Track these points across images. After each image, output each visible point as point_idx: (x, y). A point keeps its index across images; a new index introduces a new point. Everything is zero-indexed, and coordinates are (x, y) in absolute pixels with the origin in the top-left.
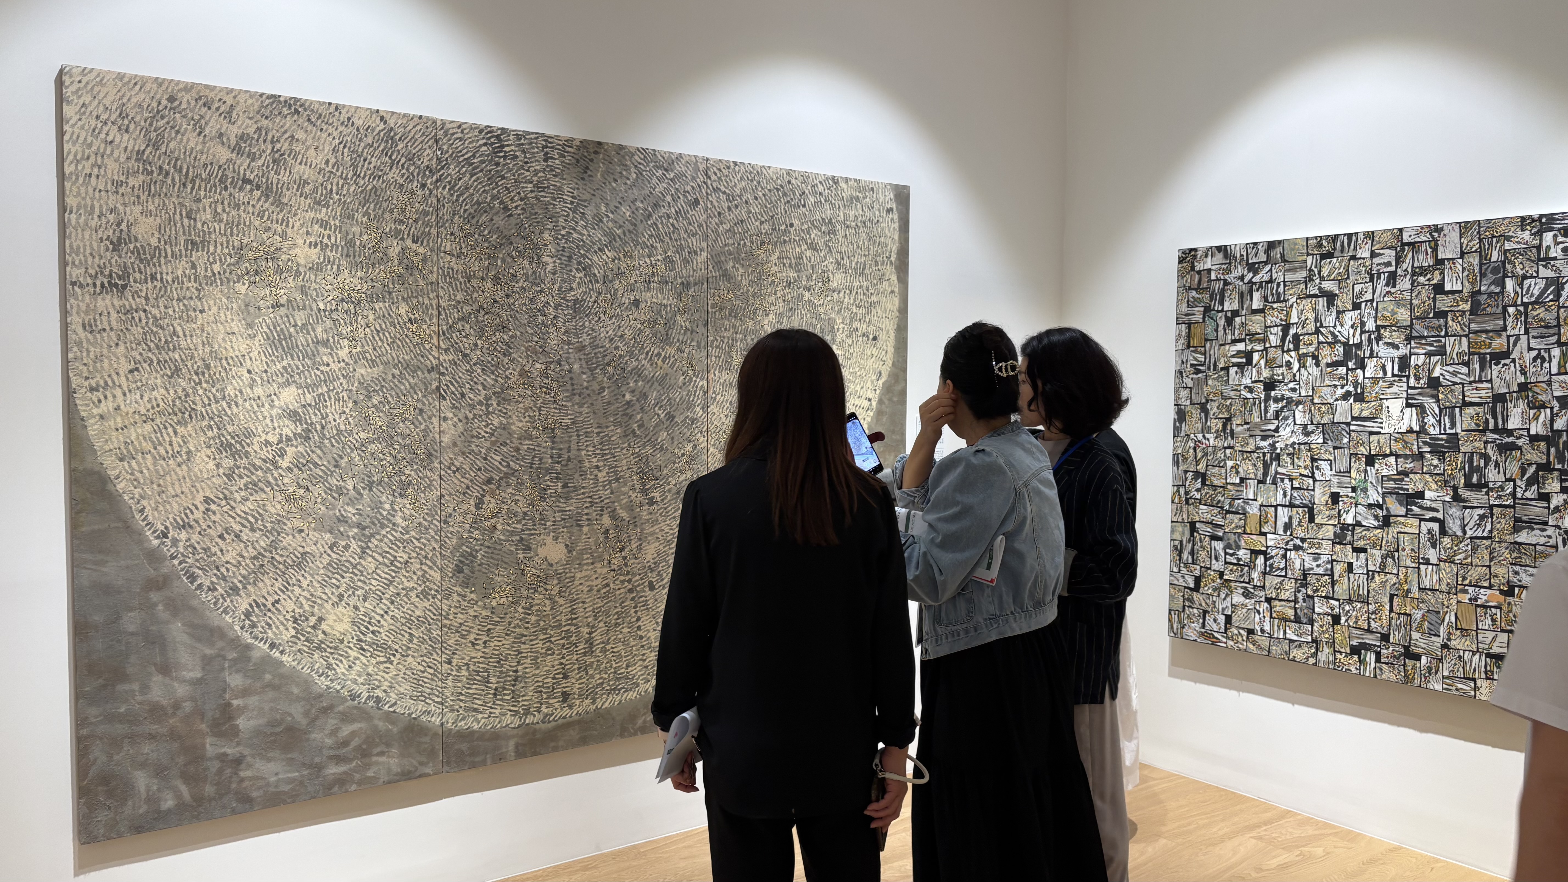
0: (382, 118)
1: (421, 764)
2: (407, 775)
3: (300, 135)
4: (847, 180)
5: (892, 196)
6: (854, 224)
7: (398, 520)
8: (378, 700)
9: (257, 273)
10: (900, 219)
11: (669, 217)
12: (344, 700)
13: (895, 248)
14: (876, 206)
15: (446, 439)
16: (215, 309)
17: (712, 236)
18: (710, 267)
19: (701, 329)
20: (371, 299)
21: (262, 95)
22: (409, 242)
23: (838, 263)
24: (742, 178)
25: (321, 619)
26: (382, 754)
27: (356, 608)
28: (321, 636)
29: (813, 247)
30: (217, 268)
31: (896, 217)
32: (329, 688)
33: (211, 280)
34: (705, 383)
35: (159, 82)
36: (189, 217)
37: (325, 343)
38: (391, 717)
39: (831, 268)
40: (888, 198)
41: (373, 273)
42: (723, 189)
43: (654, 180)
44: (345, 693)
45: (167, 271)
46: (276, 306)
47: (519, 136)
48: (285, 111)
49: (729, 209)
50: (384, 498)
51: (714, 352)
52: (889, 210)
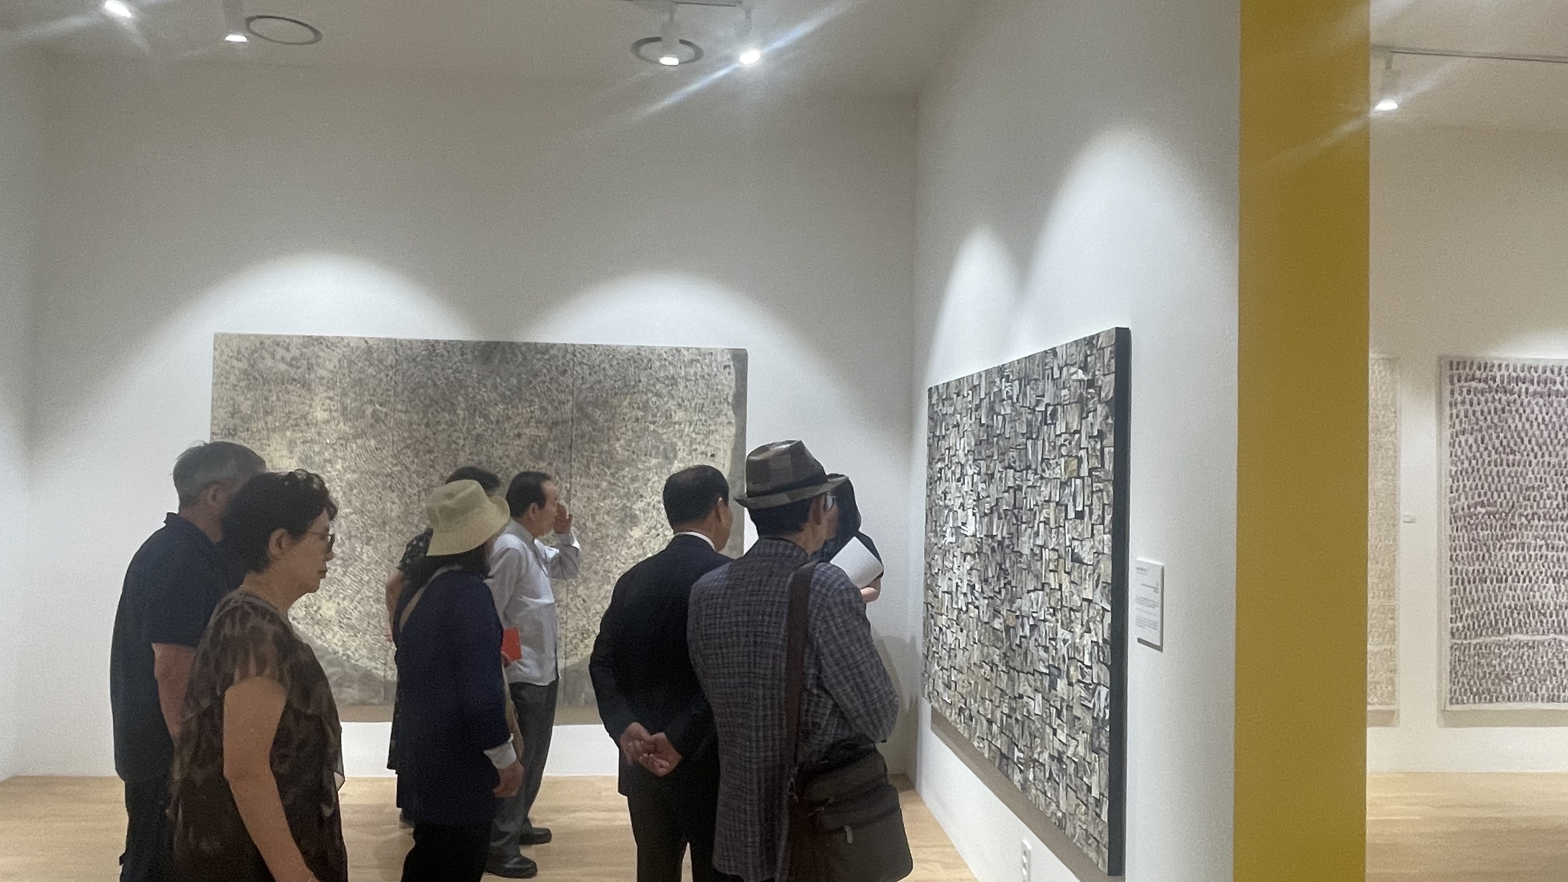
0: (366, 342)
1: (372, 697)
2: (363, 703)
3: (322, 354)
4: (688, 349)
5: (729, 356)
6: (693, 378)
7: (365, 557)
8: (348, 656)
9: (296, 425)
10: (737, 372)
11: (544, 382)
12: (330, 653)
13: (731, 393)
14: (714, 365)
15: (393, 514)
16: (275, 444)
17: (576, 392)
18: (575, 411)
19: (566, 450)
20: (355, 437)
21: (304, 336)
22: (378, 406)
23: (679, 405)
24: (601, 354)
25: (319, 608)
26: (349, 687)
27: (339, 604)
28: (319, 617)
29: (658, 395)
30: (277, 424)
31: (733, 371)
32: (322, 645)
33: (274, 431)
34: (568, 485)
35: (256, 336)
36: (266, 399)
37: (330, 461)
38: (355, 667)
39: (673, 408)
40: (727, 359)
41: (357, 424)
42: (585, 361)
43: (535, 361)
44: (330, 650)
45: (254, 427)
46: (304, 442)
47: (445, 343)
48: (315, 343)
49: (590, 374)
50: (357, 545)
51: (575, 465)
52: (725, 367)
